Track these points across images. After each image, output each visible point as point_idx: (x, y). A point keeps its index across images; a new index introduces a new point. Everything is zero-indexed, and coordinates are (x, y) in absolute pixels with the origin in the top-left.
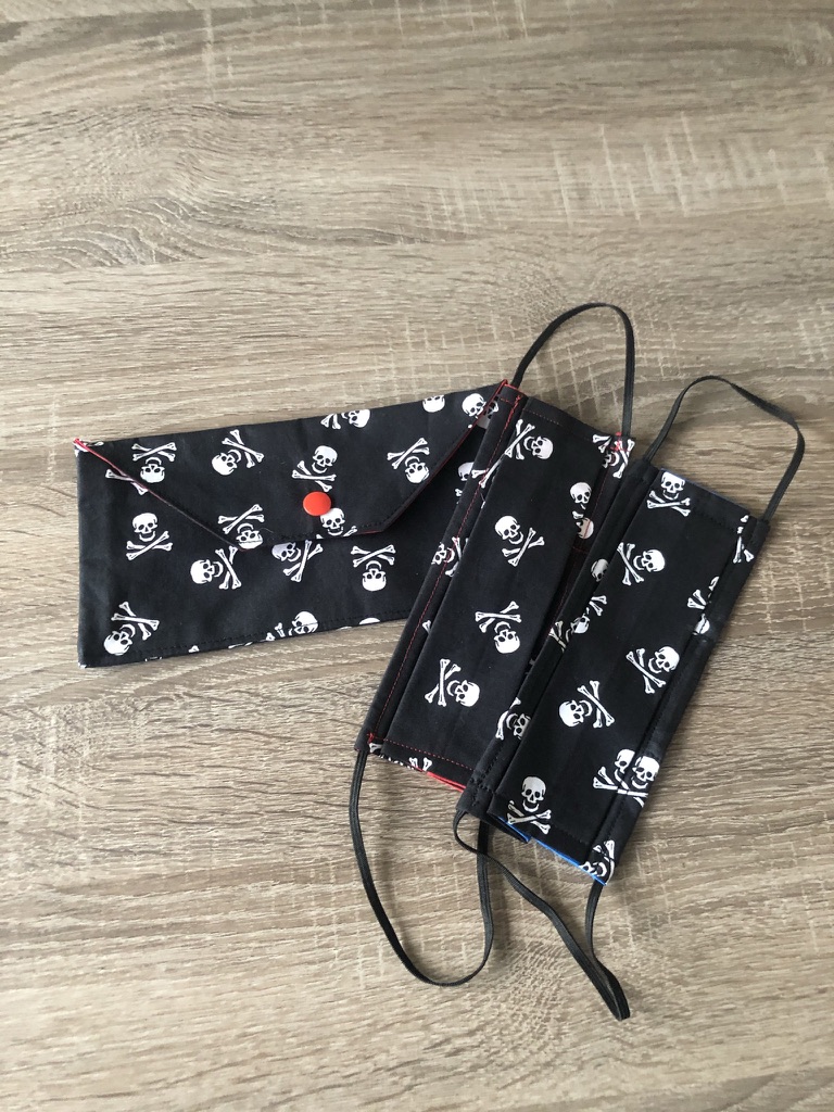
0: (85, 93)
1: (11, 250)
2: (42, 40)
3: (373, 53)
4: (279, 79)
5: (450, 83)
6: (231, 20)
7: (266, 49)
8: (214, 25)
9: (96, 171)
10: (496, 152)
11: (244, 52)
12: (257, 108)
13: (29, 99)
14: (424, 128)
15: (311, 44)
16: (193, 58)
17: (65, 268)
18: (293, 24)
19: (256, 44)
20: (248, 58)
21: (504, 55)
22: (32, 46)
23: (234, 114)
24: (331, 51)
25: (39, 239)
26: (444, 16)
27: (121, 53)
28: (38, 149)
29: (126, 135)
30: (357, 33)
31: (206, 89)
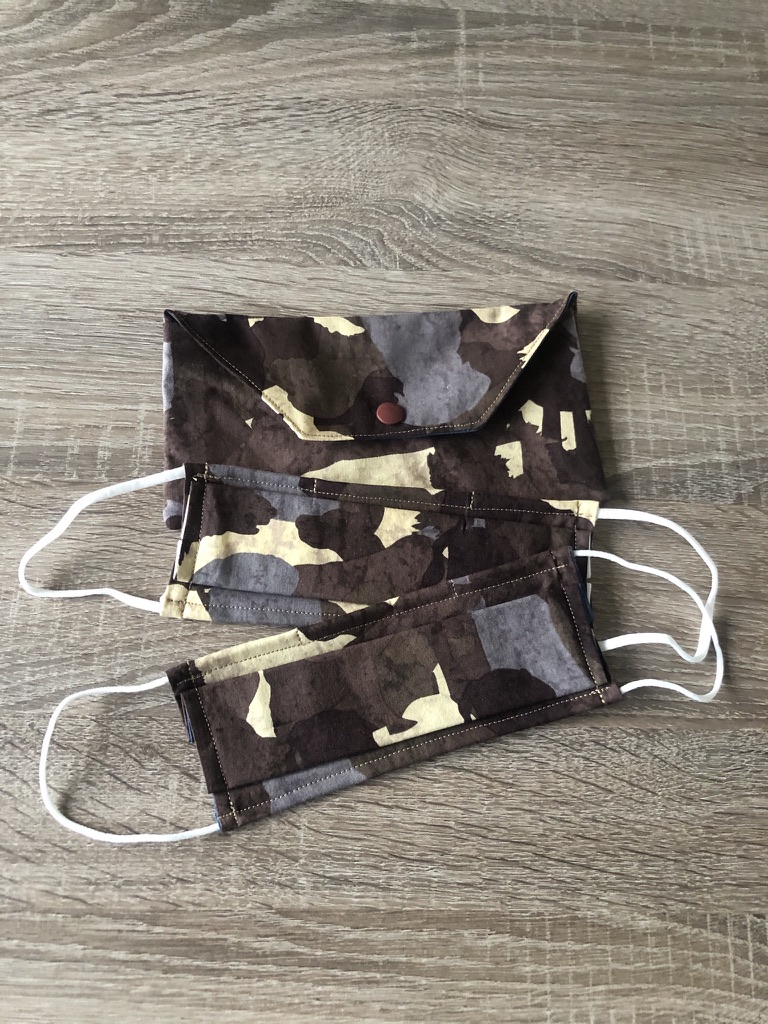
0: (337, 82)
1: (257, 237)
2: (296, 19)
3: (623, 77)
4: (531, 93)
5: (698, 119)
6: (485, 24)
7: (519, 60)
8: (467, 28)
9: (344, 165)
10: (742, 199)
11: (496, 61)
12: (505, 120)
13: (280, 81)
14: (671, 164)
15: (564, 61)
16: (445, 60)
17: (310, 262)
18: (546, 37)
19: (508, 53)
20: (498, 67)
21: (752, 97)
22: (286, 24)
23: (483, 124)
24: (583, 70)
25: (284, 229)
26: (695, 48)
27: (375, 45)
28: (287, 135)
29: (375, 132)
30: (609, 55)
31: (456, 93)
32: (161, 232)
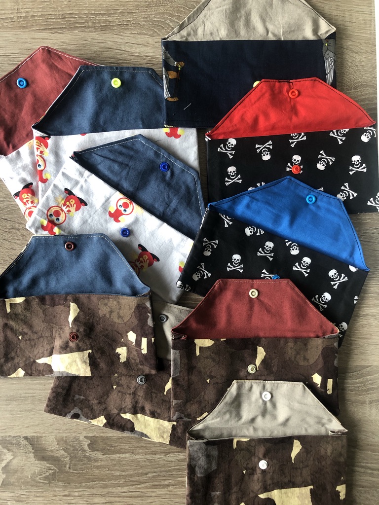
17: (155, 34)
32: (92, 21)
